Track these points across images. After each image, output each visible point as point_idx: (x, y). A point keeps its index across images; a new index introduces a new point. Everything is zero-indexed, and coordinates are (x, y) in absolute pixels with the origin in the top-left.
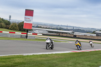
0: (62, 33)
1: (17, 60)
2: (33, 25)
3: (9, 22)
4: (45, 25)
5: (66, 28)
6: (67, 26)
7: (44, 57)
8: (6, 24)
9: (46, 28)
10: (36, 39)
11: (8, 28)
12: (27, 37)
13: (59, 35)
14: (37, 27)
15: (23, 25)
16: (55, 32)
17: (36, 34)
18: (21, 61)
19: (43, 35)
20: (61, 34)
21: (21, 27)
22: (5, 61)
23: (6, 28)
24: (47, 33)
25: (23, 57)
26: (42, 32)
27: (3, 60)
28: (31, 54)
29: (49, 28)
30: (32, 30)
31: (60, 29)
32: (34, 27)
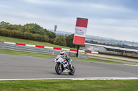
0: (126, 52)
1: (64, 87)
2: (86, 40)
3: (53, 34)
4: (102, 40)
5: (131, 45)
6: (133, 43)
7: (100, 84)
8: (50, 37)
9: (104, 44)
10: (90, 59)
11: (52, 43)
12: (77, 55)
13: (121, 54)
14: (92, 42)
15: (72, 39)
16: (116, 50)
17: (90, 52)
18: (69, 87)
19: (100, 53)
20: (124, 54)
21: (69, 41)
22: (46, 86)
23: (49, 42)
24: (105, 51)
25: (72, 82)
26: (98, 49)
27: (44, 85)
28: (83, 79)
29: (108, 45)
30: (84, 46)
31: (124, 46)
32: (87, 42)
